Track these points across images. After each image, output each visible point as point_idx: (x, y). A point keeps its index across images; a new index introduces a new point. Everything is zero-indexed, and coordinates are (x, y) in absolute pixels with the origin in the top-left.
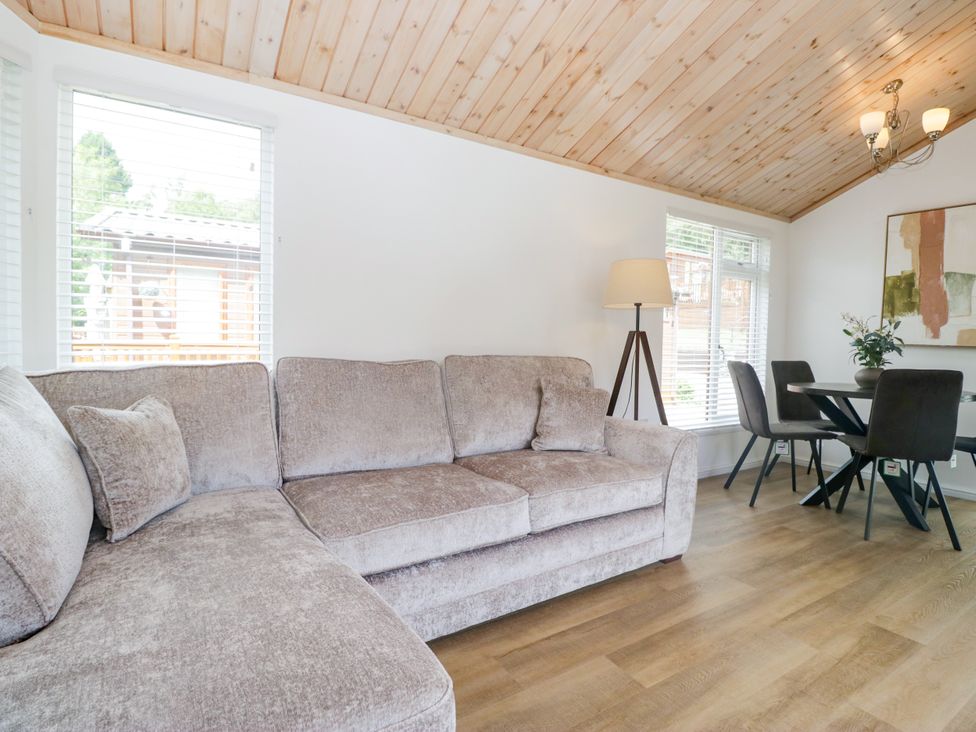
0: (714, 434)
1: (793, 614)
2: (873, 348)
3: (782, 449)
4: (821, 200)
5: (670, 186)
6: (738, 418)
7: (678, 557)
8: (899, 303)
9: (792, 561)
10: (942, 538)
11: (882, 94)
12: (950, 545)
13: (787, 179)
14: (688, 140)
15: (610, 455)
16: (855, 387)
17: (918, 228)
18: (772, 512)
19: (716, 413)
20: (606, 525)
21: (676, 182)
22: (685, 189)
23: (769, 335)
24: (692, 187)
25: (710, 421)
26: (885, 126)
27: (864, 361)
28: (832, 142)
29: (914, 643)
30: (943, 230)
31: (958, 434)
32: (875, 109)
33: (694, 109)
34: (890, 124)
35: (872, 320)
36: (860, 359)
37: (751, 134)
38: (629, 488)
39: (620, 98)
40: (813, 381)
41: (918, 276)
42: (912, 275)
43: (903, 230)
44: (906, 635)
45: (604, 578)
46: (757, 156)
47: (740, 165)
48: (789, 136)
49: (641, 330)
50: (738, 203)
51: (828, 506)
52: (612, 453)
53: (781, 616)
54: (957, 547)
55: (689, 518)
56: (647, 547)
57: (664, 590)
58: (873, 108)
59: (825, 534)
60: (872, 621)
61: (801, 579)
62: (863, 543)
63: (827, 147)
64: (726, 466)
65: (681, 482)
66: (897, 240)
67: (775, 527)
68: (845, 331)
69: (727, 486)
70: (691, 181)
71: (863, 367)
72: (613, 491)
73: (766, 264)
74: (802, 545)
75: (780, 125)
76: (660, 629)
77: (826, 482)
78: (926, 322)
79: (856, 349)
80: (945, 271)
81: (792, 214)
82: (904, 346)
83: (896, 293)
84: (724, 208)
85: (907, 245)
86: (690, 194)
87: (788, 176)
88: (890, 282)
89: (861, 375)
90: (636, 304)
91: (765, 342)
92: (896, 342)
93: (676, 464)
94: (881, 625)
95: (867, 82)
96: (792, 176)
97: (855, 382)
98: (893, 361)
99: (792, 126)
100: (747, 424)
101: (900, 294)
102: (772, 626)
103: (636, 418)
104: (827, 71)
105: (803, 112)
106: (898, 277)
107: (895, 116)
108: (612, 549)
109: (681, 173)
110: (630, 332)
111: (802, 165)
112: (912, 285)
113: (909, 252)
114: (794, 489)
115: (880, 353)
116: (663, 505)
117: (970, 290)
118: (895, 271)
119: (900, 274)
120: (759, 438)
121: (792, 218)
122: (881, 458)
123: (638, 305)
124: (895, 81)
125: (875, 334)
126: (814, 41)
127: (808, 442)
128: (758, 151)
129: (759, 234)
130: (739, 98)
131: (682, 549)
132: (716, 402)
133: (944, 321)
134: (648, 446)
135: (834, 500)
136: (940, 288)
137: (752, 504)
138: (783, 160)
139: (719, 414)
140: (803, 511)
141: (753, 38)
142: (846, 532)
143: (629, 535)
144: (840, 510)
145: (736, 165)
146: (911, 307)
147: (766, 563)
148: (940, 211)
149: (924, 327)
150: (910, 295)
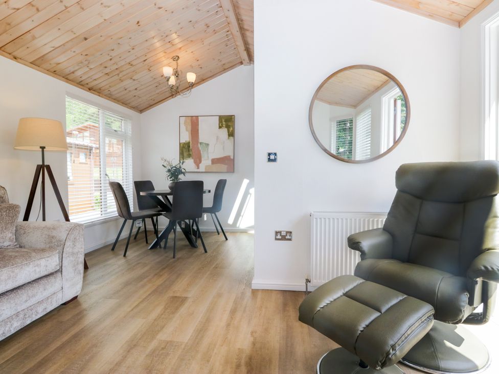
0: (105, 222)
1: (136, 306)
2: (175, 173)
3: (139, 224)
4: (154, 104)
5: (67, 79)
6: (117, 212)
7: (76, 298)
8: (185, 154)
9: (141, 278)
10: (201, 249)
11: (171, 60)
12: (204, 251)
13: (136, 91)
14: (74, 54)
15: (21, 247)
16: (169, 191)
17: (190, 124)
18: (135, 256)
19: (106, 211)
20: (12, 295)
21: (71, 77)
22: (77, 83)
23: (133, 168)
24: (82, 83)
25: (103, 215)
26: (172, 75)
27: (171, 179)
28: (154, 77)
29: (187, 297)
30: (198, 125)
31: (204, 207)
32: (170, 66)
33: (75, 36)
34: (175, 74)
35: (175, 160)
36: (170, 178)
37: (112, 61)
38: (31, 266)
39: (18, 9)
40: (154, 190)
41: (191, 143)
42: (189, 142)
43: (185, 123)
44: (183, 296)
45: (13, 332)
46: (118, 74)
47: (109, 77)
48: (133, 69)
49: (46, 164)
50: (110, 97)
51: (160, 247)
52: (22, 245)
53: (130, 309)
54: (206, 252)
55: (80, 274)
56: (50, 300)
57: (62, 322)
58: (169, 65)
59: (157, 260)
60: (171, 295)
61: (143, 286)
62: (173, 259)
63: (152, 79)
64: (112, 238)
65: (73, 254)
66: (183, 127)
67: (136, 263)
68: (163, 165)
69: (113, 249)
70: (81, 79)
71: (171, 181)
72: (16, 271)
73: (130, 132)
74: (146, 269)
75: (128, 61)
76: (53, 349)
77: (159, 236)
78: (195, 162)
79: (168, 174)
80: (200, 141)
81: (142, 109)
82: (186, 172)
83: (184, 150)
84: (103, 99)
85: (187, 130)
86: (82, 87)
87: (136, 89)
88: (181, 145)
89: (170, 185)
90: (41, 147)
91: (131, 172)
92: (183, 171)
93: (68, 244)
94: (175, 295)
95: (166, 53)
96: (138, 90)
97: (169, 189)
98: (182, 178)
99: (134, 63)
100: (121, 214)
101: (186, 150)
102: (125, 317)
103: (44, 220)
104: (147, 40)
105: (138, 58)
106: (185, 143)
107: (176, 72)
108: (19, 310)
109: (73, 73)
110: (38, 166)
111: (142, 85)
112: (189, 147)
113: (188, 132)
114: (147, 243)
115: (178, 175)
116: (60, 271)
117: (208, 149)
118: (183, 141)
119: (184, 142)
120: (128, 220)
121: (141, 111)
122: (178, 221)
123: (43, 148)
124: (176, 56)
125: (175, 167)
126: (138, 22)
127: (150, 219)
128: (117, 72)
129: (124, 117)
130: (102, 39)
131: (77, 293)
132: (106, 205)
133: (200, 162)
134: (49, 235)
135: (162, 244)
136: (198, 148)
137: (125, 256)
138: (131, 81)
139: (109, 211)
140: (150, 252)
141: (105, 7)
142: (167, 257)
143: (34, 296)
144: (165, 247)
145: (107, 77)
146: (189, 156)
147: (127, 284)
148: (197, 117)
149: (194, 164)
150: (189, 151)
